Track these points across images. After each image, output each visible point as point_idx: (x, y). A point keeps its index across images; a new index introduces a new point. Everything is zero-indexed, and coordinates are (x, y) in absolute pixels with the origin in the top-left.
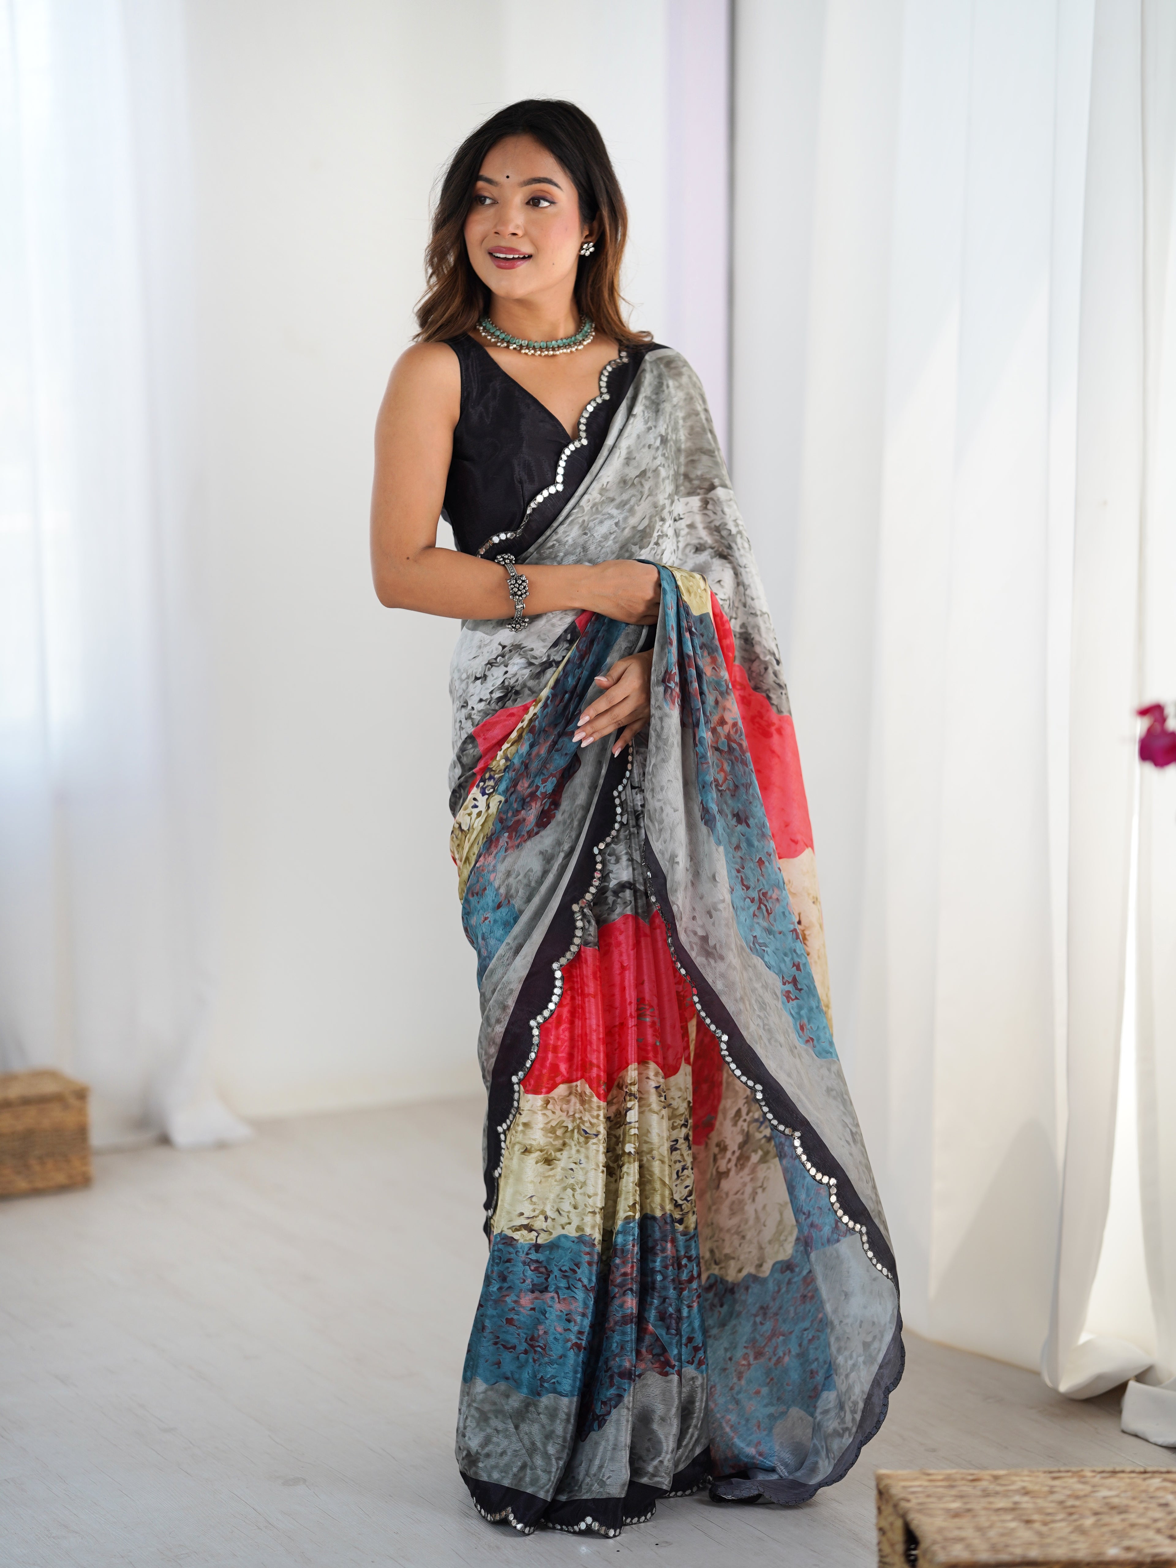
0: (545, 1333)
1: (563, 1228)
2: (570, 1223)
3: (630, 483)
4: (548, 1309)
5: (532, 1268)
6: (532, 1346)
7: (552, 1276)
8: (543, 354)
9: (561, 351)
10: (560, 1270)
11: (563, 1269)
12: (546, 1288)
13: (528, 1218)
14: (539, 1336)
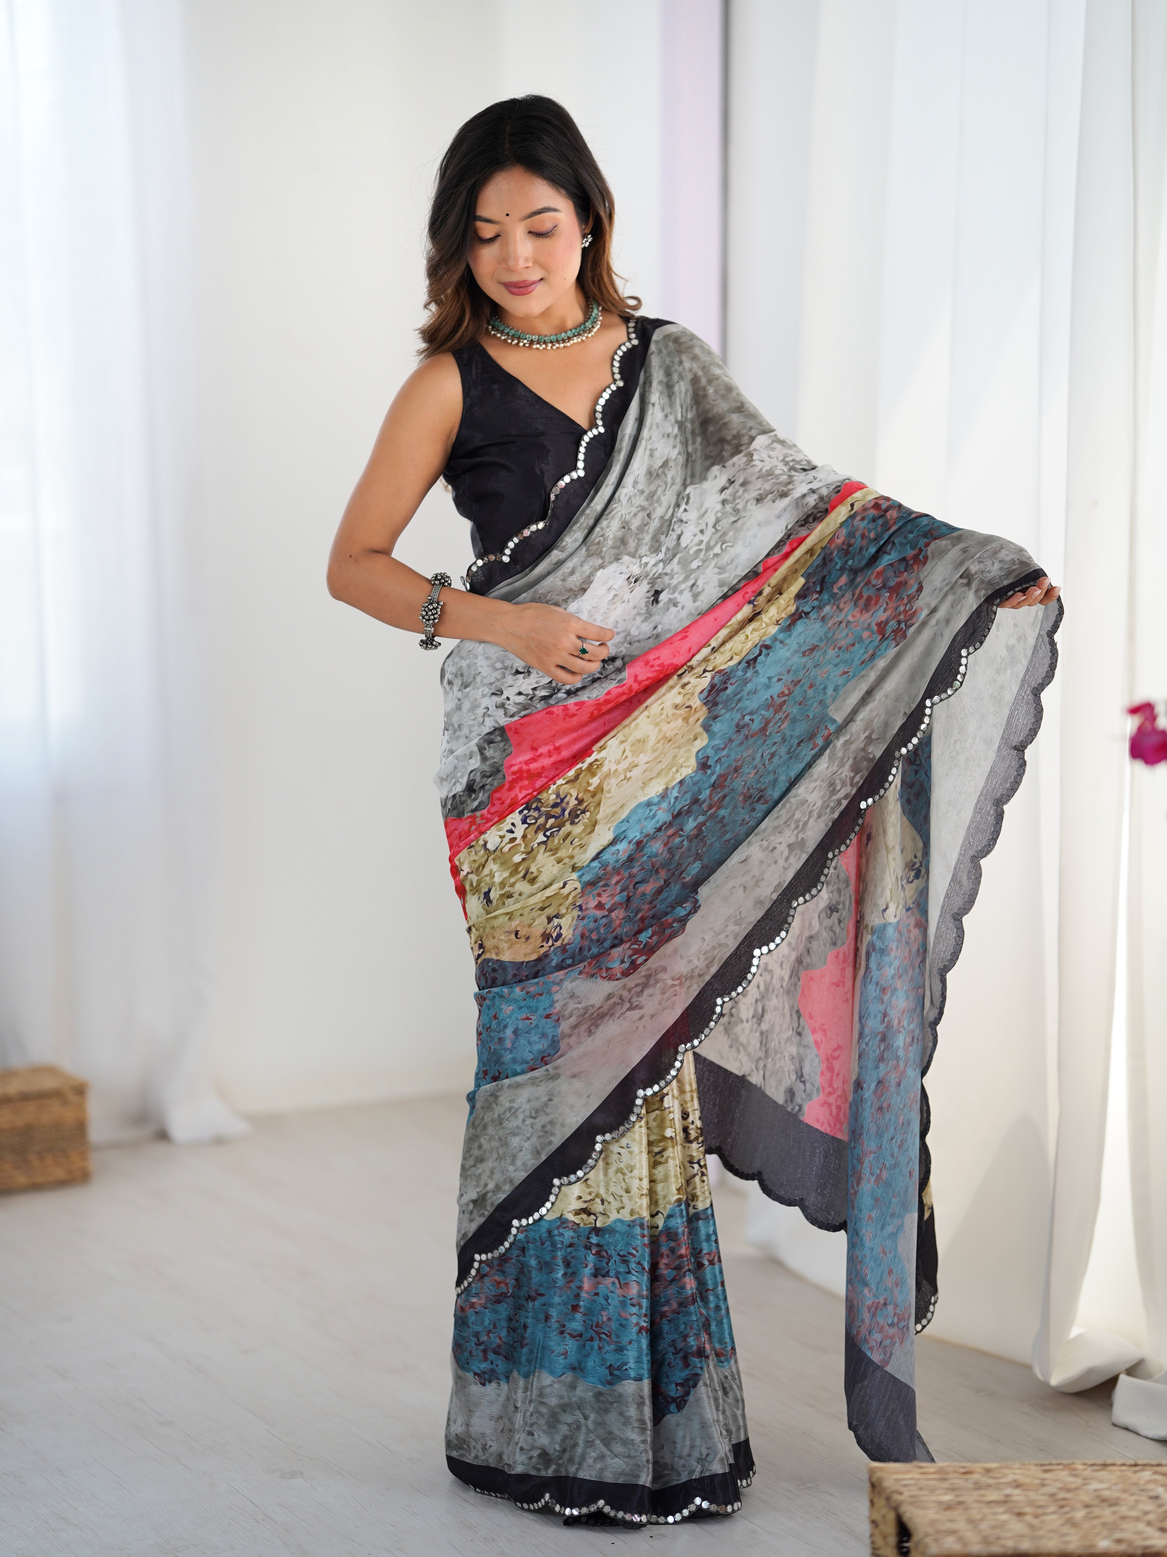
0: (609, 1319)
1: (618, 1213)
2: (623, 1208)
3: (655, 474)
4: (610, 1294)
5: (594, 1252)
6: (598, 1333)
7: (612, 1261)
8: (554, 348)
9: (572, 342)
10: (619, 1255)
11: (622, 1253)
12: (608, 1272)
13: (586, 1202)
14: (603, 1322)
